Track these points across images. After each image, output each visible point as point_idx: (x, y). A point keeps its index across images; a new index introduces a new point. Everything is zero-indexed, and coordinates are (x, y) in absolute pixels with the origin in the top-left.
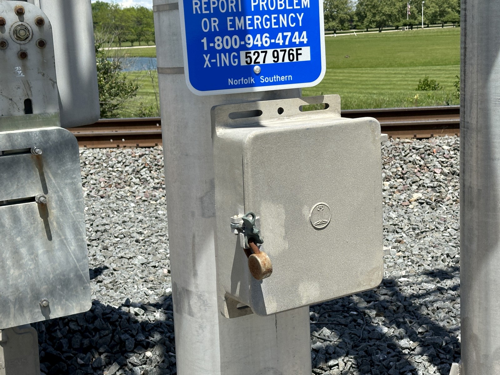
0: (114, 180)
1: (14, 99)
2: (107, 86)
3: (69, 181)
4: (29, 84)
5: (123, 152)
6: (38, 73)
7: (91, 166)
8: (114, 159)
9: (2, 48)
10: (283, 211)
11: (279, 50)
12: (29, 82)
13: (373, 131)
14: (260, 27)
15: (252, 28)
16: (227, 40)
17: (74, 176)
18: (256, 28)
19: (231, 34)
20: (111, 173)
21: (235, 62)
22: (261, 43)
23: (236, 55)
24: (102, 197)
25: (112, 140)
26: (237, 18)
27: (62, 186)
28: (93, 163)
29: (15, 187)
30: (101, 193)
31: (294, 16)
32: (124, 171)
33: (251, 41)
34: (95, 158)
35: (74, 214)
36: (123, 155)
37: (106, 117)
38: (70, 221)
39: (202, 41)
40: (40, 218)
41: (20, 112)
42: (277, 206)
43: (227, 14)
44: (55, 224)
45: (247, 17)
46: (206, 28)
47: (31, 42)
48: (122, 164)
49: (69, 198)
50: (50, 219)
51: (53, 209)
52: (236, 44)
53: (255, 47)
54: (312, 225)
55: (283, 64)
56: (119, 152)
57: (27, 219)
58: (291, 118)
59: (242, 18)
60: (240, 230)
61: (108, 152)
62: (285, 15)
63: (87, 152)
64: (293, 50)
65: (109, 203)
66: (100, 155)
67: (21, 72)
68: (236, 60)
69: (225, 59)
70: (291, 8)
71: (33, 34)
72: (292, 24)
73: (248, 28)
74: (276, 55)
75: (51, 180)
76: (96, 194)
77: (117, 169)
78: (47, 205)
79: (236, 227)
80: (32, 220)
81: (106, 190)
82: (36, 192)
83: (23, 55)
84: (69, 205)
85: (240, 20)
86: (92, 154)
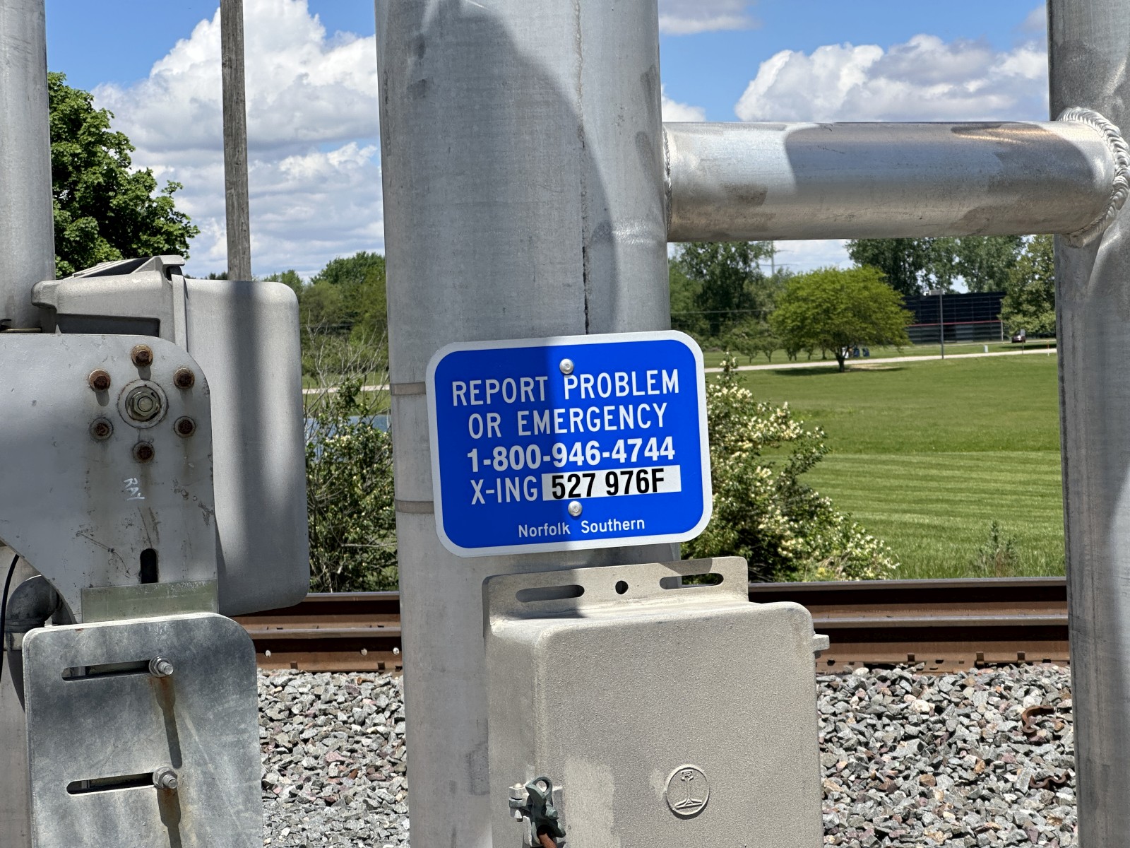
0: (364, 757)
1: (119, 550)
2: (369, 499)
3: (230, 738)
4: (153, 517)
5: (393, 681)
6: (175, 491)
7: (306, 720)
8: (366, 701)
9: (100, 438)
10: (610, 777)
11: (618, 471)
12: (154, 512)
13: (797, 629)
14: (582, 430)
15: (565, 431)
16: (517, 453)
17: (243, 726)
18: (573, 430)
19: (525, 443)
20: (357, 738)
21: (531, 495)
22: (583, 458)
23: (534, 480)
24: (329, 803)
25: (365, 651)
26: (536, 413)
27: (215, 749)
28: (312, 711)
29: (110, 749)
30: (327, 792)
31: (648, 408)
32: (393, 735)
33: (563, 456)
34: (318, 697)
35: (238, 817)
36: (391, 693)
37: (363, 587)
38: (229, 832)
39: (469, 455)
40: (162, 824)
41: (129, 579)
42: (598, 768)
43: (518, 405)
44: (194, 838)
45: (556, 412)
46: (476, 432)
47: (164, 423)
48: (387, 714)
49: (229, 779)
50: (183, 828)
51: (192, 804)
52: (534, 461)
53: (571, 466)
54: (671, 809)
55: (628, 498)
56: (382, 682)
57: (132, 825)
58: (644, 602)
59: (547, 412)
60: (524, 811)
61: (353, 680)
62: (631, 407)
63: (298, 681)
64: (646, 472)
65: (347, 819)
66: (332, 689)
67: (137, 489)
68: (534, 491)
69: (513, 490)
70: (643, 393)
71: (168, 406)
72: (645, 423)
73: (558, 431)
74: (612, 481)
75: (191, 736)
76: (313, 795)
77: (373, 729)
78: (180, 793)
79: (518, 806)
80: (143, 828)
81: (341, 784)
82: (155, 763)
83: (144, 453)
84: (229, 795)
85: (541, 417)
86: (309, 686)
